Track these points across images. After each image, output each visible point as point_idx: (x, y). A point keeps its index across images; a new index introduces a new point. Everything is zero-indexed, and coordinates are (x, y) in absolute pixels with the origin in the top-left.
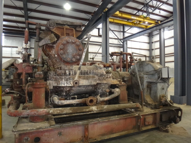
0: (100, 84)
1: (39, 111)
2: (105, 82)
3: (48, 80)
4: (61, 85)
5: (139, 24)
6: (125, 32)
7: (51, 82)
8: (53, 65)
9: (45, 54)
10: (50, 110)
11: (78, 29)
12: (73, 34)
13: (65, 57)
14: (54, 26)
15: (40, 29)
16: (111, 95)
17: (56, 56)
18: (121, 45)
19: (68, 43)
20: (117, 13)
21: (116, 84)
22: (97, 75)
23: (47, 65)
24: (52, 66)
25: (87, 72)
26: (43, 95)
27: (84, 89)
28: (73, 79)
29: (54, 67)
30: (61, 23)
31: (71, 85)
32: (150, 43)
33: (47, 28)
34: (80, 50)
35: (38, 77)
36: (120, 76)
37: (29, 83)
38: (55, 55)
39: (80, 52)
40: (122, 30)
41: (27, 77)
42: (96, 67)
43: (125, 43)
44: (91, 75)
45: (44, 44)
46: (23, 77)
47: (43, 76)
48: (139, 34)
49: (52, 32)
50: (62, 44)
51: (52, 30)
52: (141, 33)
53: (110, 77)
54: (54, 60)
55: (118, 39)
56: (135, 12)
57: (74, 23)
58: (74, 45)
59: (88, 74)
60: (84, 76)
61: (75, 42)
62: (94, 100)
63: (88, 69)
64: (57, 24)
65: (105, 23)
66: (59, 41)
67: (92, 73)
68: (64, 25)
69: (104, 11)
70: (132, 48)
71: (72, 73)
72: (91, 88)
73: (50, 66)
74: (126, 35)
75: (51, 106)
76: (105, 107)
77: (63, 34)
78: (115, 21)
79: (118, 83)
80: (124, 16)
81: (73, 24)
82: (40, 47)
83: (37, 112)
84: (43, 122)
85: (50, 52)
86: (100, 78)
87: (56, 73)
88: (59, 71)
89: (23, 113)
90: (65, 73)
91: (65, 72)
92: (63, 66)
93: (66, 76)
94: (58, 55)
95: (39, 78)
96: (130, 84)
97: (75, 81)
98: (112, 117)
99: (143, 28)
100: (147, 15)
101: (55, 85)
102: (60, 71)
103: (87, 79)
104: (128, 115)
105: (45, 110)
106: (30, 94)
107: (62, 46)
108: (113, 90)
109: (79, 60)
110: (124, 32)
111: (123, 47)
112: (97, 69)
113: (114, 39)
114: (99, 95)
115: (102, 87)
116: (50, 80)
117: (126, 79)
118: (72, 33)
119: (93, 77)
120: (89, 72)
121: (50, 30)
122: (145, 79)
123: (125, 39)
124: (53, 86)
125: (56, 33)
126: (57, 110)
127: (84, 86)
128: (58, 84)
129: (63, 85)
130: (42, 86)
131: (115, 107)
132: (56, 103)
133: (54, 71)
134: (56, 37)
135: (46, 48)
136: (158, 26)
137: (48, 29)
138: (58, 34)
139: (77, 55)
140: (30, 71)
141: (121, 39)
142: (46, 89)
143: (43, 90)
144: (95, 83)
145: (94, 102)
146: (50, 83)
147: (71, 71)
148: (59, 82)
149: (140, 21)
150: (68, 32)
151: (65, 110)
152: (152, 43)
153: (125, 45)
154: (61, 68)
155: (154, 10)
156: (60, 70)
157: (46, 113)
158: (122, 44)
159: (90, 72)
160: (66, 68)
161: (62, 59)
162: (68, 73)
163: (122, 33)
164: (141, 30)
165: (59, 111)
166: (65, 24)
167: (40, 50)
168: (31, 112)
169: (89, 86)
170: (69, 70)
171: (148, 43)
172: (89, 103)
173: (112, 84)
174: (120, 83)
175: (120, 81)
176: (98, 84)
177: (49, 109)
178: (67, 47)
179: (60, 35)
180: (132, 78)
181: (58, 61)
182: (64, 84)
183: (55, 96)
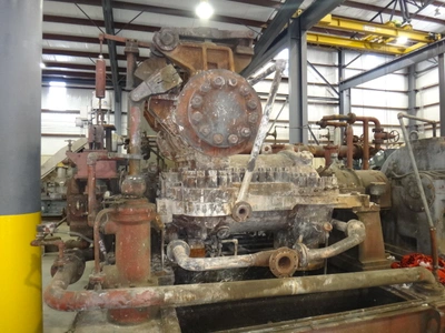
0: (305, 206)
1: (133, 295)
2: (319, 203)
3: (160, 197)
4: (194, 215)
5: (382, 43)
6: (344, 67)
7: (167, 202)
8: (174, 155)
9: (152, 126)
10: (166, 291)
11: (241, 50)
12: (228, 64)
13: (206, 130)
14: (174, 41)
15: (137, 55)
16: (340, 242)
17: (181, 128)
18: (335, 99)
19: (215, 88)
20: (327, 18)
21: (351, 209)
22: (296, 182)
23: (157, 153)
24: (170, 157)
25: (267, 174)
26: (145, 243)
27: (259, 220)
28: (231, 195)
29: (174, 159)
30: (194, 34)
31: (225, 212)
32: (411, 92)
33: (156, 50)
34: (250, 110)
35: (131, 190)
36: (358, 182)
37: (106, 210)
38: (177, 127)
39: (252, 117)
40: (337, 63)
41: (103, 190)
42: (291, 156)
43: (345, 93)
44: (277, 182)
45: (146, 94)
46: (90, 191)
47: (143, 188)
48: (383, 70)
49: (169, 61)
50: (198, 92)
51: (167, 54)
52: (388, 68)
53: (334, 189)
54: (175, 141)
55: (327, 85)
56: (371, 15)
57: (230, 33)
58: (233, 95)
59: (270, 180)
60: (260, 186)
61: (237, 87)
62: (292, 258)
63: (267, 163)
64: (181, 37)
65: (295, 47)
66: (190, 84)
67: (280, 177)
68: (203, 40)
69: (294, 16)
70: (363, 107)
71: (225, 178)
72: (278, 218)
73: (165, 155)
74: (348, 74)
75: (167, 271)
76: (326, 282)
77: (199, 66)
78: (322, 40)
79: (359, 204)
80: (344, 25)
81: (228, 36)
82: (135, 103)
83: (128, 297)
84: (146, 324)
85: (165, 117)
86: (306, 190)
87: (180, 177)
88: (190, 173)
89: (87, 302)
90: (207, 179)
91: (207, 174)
92: (201, 158)
93: (210, 186)
94: (187, 126)
95: (133, 194)
96: (387, 204)
97: (238, 204)
98: (350, 314)
99: (393, 55)
100: (405, 21)
101: (180, 212)
102: (192, 172)
103: (268, 192)
104: (399, 306)
105: (152, 290)
106: (110, 240)
107: (196, 100)
108: (342, 225)
109: (249, 139)
110: (341, 67)
111: (340, 105)
112: (294, 165)
113: (316, 84)
114: (301, 238)
115: (308, 217)
116: (165, 197)
117: (376, 192)
118: (226, 62)
119: (285, 188)
120: (271, 174)
121: (164, 56)
122: (438, 191)
123: (344, 85)
124: (174, 216)
125: (181, 61)
126: (186, 291)
127: (259, 213)
128: (186, 211)
129: (201, 214)
130: (141, 218)
131: (358, 280)
132: (182, 265)
133: (176, 171)
134: (181, 74)
135: (154, 108)
136: (434, 46)
137: (156, 53)
138: (186, 64)
139: (243, 125)
140: (111, 174)
141: (336, 85)
142: (153, 223)
143: (145, 229)
144: (289, 205)
145: (292, 265)
146: (164, 206)
147: (225, 172)
148: (190, 204)
149: (386, 37)
150: (212, 60)
151: (207, 290)
152: (416, 91)
153: (345, 99)
154: (193, 162)
155: (424, 7)
156: (192, 169)
157: (152, 299)
158: (337, 97)
159: (275, 174)
160: (208, 164)
161: (197, 137)
162: (215, 180)
163: (337, 70)
164: (388, 60)
165: (190, 296)
166: (204, 36)
167: (135, 113)
168: (110, 298)
169: (272, 212)
170: (219, 168)
171: (405, 93)
172: (277, 267)
173: (340, 207)
174: (363, 204)
175: (362, 200)
176: (297, 207)
177: (162, 288)
178: (213, 101)
179: (192, 68)
180: (392, 189)
181: (185, 142)
182: (204, 211)
183: (180, 244)
